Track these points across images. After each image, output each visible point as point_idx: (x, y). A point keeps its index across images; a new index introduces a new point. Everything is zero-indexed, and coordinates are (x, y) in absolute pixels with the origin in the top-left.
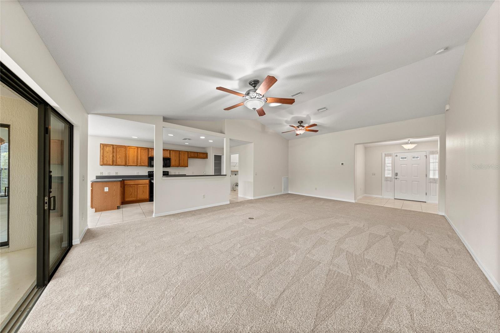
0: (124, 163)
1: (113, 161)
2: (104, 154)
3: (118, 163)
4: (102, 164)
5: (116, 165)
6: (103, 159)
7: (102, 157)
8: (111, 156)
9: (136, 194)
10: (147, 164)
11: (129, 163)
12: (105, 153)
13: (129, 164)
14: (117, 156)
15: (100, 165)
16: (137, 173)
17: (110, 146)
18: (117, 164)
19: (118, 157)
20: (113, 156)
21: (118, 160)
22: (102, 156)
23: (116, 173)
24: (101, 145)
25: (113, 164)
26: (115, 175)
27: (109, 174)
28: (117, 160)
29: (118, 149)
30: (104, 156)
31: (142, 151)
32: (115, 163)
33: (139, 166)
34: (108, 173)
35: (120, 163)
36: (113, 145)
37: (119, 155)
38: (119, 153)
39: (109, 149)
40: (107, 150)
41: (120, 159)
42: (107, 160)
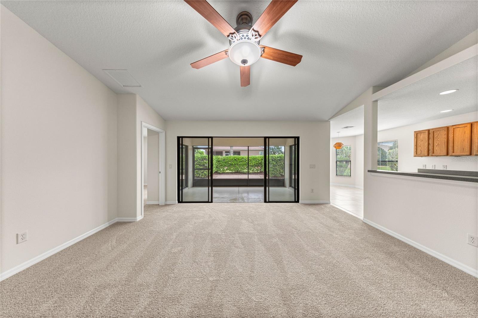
1: (429, 150)
3: (436, 153)
4: (416, 155)
5: (432, 156)
6: (417, 150)
8: (426, 144)
12: (419, 142)
17: (425, 131)
20: (429, 144)
23: (445, 167)
24: (415, 133)
25: (428, 155)
26: (442, 169)
27: (434, 167)
28: (435, 148)
29: (435, 134)
30: (417, 146)
32: (431, 153)
34: (433, 166)
35: (439, 154)
36: (428, 130)
37: (438, 142)
38: (437, 139)
39: (423, 137)
40: (421, 138)
41: (439, 147)
42: (421, 150)
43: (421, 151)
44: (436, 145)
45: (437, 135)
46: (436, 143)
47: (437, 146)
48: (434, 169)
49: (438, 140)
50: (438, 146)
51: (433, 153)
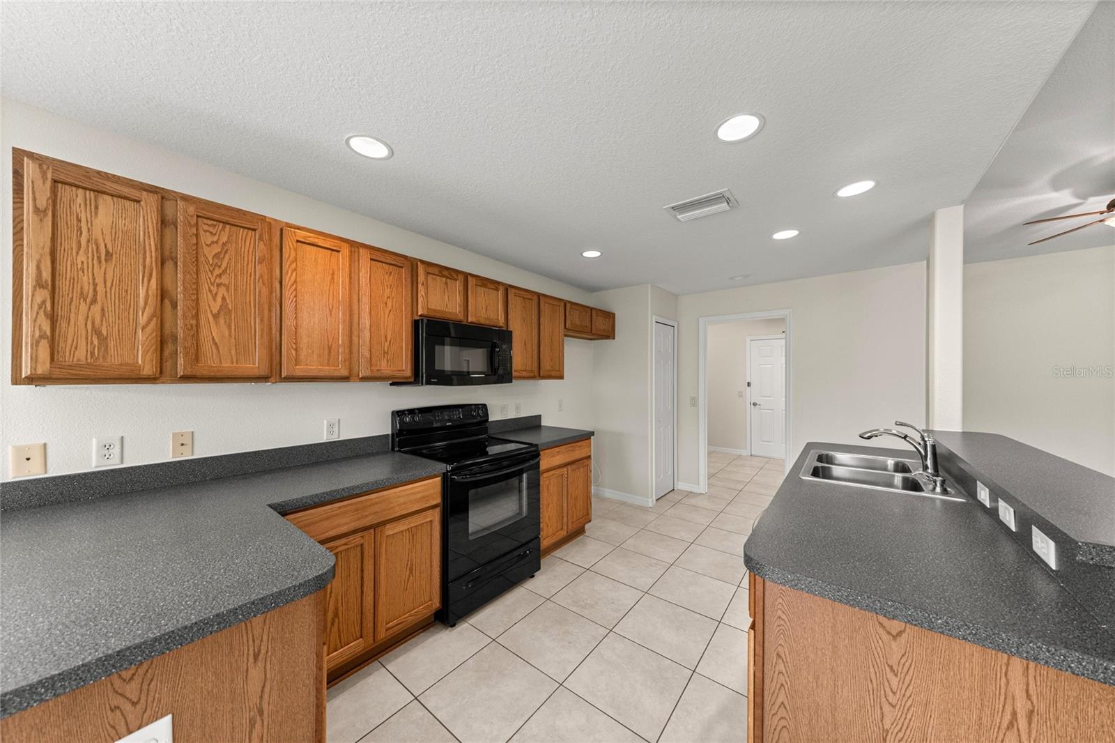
0: (256, 361)
1: (163, 341)
2: (65, 266)
3: (210, 362)
4: (43, 368)
5: (187, 378)
6: (53, 319)
7: (43, 295)
8: (145, 291)
9: (369, 598)
10: (404, 366)
11: (297, 362)
12: (77, 260)
13: (300, 370)
14: (205, 296)
15: (16, 380)
16: (331, 426)
17: (134, 193)
18: (200, 370)
19: (211, 305)
20: (163, 294)
21: (213, 331)
22: (39, 284)
23: (182, 441)
24: (30, 168)
25: (161, 372)
26: (169, 457)
27: (116, 451)
28: (204, 331)
29: (206, 238)
30: (63, 285)
31: (380, 269)
32: (181, 361)
33: (364, 379)
34: (107, 447)
35: (226, 364)
36: (163, 195)
37: (222, 291)
38: (217, 272)
39: (114, 226)
40: (97, 233)
41: (229, 326)
42: (97, 332)
43: (103, 340)
44: (215, 311)
45: (216, 249)
46: (215, 296)
47: (216, 316)
48: (113, 464)
49: (224, 280)
50: (222, 321)
51: (197, 359)
